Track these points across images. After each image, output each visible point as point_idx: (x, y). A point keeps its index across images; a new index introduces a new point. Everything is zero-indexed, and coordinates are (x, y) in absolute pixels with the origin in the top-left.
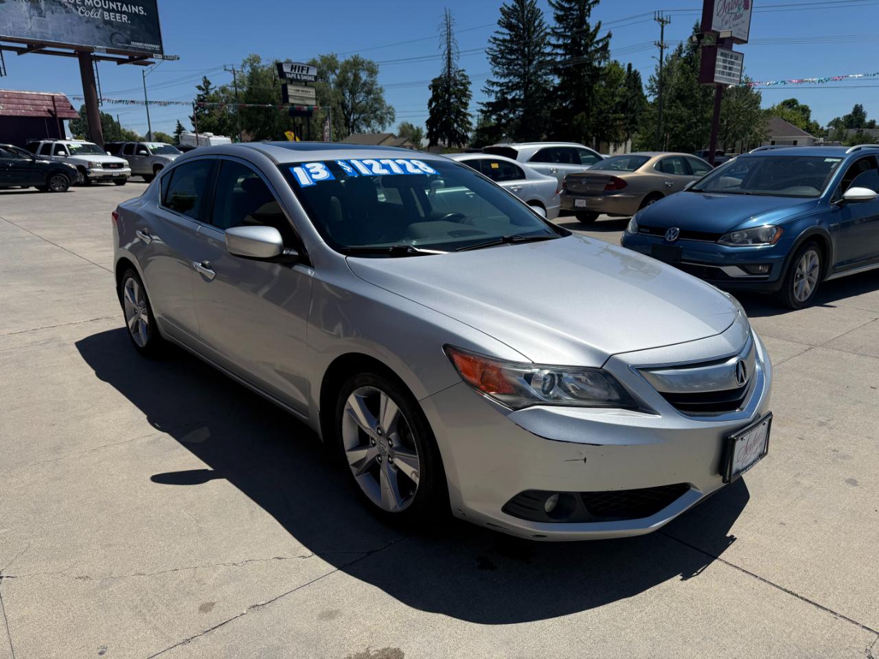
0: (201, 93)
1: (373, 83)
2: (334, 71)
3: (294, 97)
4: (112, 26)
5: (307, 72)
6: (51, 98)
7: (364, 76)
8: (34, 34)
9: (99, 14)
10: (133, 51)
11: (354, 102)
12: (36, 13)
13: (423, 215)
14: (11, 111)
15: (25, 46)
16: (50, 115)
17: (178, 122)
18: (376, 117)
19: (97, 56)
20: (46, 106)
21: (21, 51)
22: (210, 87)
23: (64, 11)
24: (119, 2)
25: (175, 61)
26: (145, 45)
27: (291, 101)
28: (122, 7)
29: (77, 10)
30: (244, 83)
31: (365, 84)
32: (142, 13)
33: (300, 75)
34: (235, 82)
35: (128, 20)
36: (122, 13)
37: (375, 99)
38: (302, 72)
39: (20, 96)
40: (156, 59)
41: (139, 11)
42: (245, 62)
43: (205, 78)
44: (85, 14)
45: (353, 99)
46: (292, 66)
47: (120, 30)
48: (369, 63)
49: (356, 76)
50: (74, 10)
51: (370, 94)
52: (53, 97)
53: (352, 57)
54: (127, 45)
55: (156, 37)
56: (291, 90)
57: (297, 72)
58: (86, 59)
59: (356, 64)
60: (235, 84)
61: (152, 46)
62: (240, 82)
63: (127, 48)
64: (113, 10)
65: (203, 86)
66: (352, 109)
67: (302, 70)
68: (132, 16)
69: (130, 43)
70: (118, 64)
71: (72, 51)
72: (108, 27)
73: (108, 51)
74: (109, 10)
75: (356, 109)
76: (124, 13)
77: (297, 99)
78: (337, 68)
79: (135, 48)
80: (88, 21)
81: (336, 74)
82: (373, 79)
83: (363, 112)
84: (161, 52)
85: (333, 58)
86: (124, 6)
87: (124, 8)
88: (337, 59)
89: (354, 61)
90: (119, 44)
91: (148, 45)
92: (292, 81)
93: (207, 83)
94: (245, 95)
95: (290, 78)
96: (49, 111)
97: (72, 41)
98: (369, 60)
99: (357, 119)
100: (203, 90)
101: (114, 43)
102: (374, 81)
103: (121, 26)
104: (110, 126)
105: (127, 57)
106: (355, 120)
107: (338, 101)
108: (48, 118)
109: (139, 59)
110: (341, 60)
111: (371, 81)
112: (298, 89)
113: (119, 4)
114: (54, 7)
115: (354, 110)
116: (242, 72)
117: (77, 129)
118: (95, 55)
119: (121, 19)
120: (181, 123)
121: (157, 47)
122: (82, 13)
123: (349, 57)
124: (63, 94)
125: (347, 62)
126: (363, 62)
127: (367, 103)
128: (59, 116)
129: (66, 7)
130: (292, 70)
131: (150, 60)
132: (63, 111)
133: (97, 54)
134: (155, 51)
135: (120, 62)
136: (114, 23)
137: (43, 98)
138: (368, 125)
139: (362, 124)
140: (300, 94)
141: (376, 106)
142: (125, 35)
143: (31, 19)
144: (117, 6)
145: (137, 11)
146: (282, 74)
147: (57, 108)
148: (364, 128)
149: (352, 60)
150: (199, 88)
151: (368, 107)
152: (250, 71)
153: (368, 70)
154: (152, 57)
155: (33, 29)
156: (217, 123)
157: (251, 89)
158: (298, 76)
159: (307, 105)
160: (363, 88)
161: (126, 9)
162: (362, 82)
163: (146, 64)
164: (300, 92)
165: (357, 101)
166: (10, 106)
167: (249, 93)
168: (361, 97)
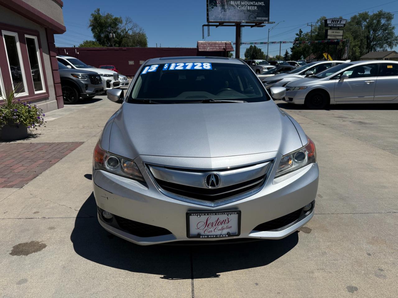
0: (297, 37)
1: (389, 24)
2: (366, 20)
3: (331, 35)
4: (250, 12)
5: (340, 23)
6: (225, 44)
7: (383, 21)
8: (221, 19)
9: (246, 8)
10: (257, 21)
11: (375, 35)
12: (223, 10)
13: (242, 90)
14: (211, 49)
15: (218, 24)
16: (224, 50)
17: (287, 50)
18: (387, 43)
19: (243, 25)
20: (223, 47)
21: (217, 26)
22: (302, 34)
23: (233, 8)
24: (254, 1)
25: (273, 24)
26: (262, 18)
27: (329, 37)
28: (255, 3)
29: (238, 7)
30: (316, 31)
31: (383, 25)
32: (263, 5)
33: (336, 24)
34: (311, 30)
35: (257, 8)
36: (255, 6)
37: (389, 34)
38: (337, 23)
39: (215, 44)
40: (266, 23)
41: (262, 4)
42: (318, 21)
43: (300, 30)
44: (241, 8)
45: (375, 34)
46: (332, 20)
47: (253, 13)
48: (388, 14)
49: (379, 22)
50: (237, 7)
51: (386, 31)
52: (226, 43)
53: (378, 12)
54: (255, 19)
55: (267, 15)
56: (330, 32)
57: (334, 23)
58: (239, 26)
59: (380, 15)
60: (312, 32)
61: (265, 18)
62: (314, 30)
63: (255, 20)
64: (252, 5)
65: (299, 34)
66: (373, 39)
67: (338, 21)
68: (259, 7)
69: (256, 18)
70: (251, 27)
71: (234, 24)
72: (249, 13)
73: (247, 22)
74: (250, 6)
75: (375, 39)
76: (256, 5)
77: (331, 36)
78: (368, 18)
79: (258, 20)
80: (241, 11)
81: (366, 22)
82: (389, 22)
83: (379, 40)
84: (268, 20)
85: (366, 14)
86: (256, 3)
87: (256, 4)
88: (368, 14)
89: (379, 13)
90: (252, 19)
91: (263, 18)
92: (331, 28)
93: (301, 32)
94: (316, 36)
95: (330, 26)
96: (224, 49)
97: (235, 20)
98: (388, 12)
99: (375, 45)
100: (299, 35)
101: (250, 19)
102: (390, 23)
103: (254, 12)
104: (259, 53)
105: (254, 24)
106: (373, 45)
107: (365, 36)
108: (223, 51)
109: (259, 24)
110: (371, 14)
111: (388, 23)
112: (333, 31)
113: (254, 2)
114: (230, 7)
115: (374, 39)
116: (316, 25)
117: (247, 56)
118: (242, 25)
119: (254, 8)
120: (287, 51)
121: (267, 18)
122: (240, 8)
123: (376, 12)
124: (230, 42)
125: (375, 15)
126: (385, 14)
127: (383, 35)
128: (227, 50)
129: (234, 6)
130: (332, 22)
131: (262, 24)
132: (228, 48)
133: (243, 24)
134: (265, 21)
135: (252, 26)
136: (251, 11)
137: (222, 44)
138: (382, 47)
139: (378, 47)
140: (334, 34)
141: (389, 36)
142: (254, 15)
143: (221, 13)
144: (253, 3)
145: (261, 4)
146: (326, 24)
147: (227, 47)
148: (378, 49)
149: (378, 13)
150: (297, 34)
151: (383, 37)
152: (320, 25)
153: (387, 18)
154: (264, 23)
155: (221, 17)
156: (302, 50)
157: (319, 33)
158: (335, 25)
159: (337, 39)
160: (382, 28)
161: (257, 4)
162: (382, 24)
163: (262, 26)
164: (334, 33)
165: (377, 35)
166: (211, 47)
167: (317, 35)
168: (380, 33)
